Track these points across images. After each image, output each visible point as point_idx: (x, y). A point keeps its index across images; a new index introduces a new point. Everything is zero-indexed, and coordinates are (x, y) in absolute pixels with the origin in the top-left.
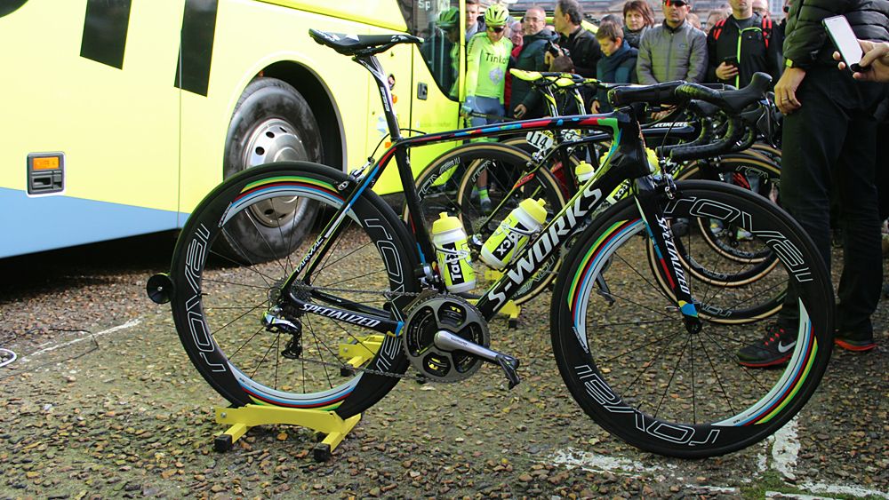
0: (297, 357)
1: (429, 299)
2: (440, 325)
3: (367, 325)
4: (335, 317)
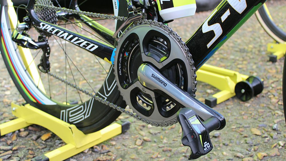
0: (47, 72)
1: (136, 25)
2: (145, 58)
3: (88, 48)
4: (63, 37)
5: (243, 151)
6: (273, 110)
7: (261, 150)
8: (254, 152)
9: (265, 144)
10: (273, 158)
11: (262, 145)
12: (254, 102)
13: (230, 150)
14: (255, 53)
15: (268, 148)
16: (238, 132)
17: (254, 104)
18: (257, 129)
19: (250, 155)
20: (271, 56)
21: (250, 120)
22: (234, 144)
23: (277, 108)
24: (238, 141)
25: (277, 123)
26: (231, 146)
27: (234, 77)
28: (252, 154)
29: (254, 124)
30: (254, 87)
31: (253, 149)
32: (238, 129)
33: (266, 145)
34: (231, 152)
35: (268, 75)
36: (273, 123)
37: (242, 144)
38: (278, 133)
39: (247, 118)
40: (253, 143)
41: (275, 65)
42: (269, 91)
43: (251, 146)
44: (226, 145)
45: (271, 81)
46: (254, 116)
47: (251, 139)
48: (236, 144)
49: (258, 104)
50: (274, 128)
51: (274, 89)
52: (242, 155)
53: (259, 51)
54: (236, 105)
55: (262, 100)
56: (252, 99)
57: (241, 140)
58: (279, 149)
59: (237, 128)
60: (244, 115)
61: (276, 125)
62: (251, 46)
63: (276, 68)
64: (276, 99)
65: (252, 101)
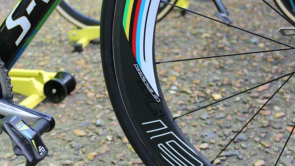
5: (71, 157)
6: (93, 105)
7: (90, 151)
8: (83, 155)
9: (92, 143)
10: (104, 155)
11: (90, 145)
12: (69, 101)
13: (57, 160)
14: (56, 45)
15: (97, 147)
16: (60, 138)
17: (70, 103)
18: (80, 129)
19: (80, 159)
20: (75, 45)
21: (70, 122)
22: (59, 153)
23: (96, 102)
24: (62, 148)
25: (100, 118)
26: (57, 156)
27: (39, 77)
28: (82, 157)
29: (75, 125)
30: (66, 84)
31: (81, 152)
32: (59, 134)
33: (94, 144)
34: (58, 162)
35: (78, 68)
36: (96, 119)
37: (67, 150)
38: (103, 129)
39: (66, 121)
40: (79, 146)
41: (83, 55)
42: (83, 86)
43: (79, 149)
44: (50, 155)
45: (82, 74)
46: (73, 116)
47: (76, 141)
48: (61, 152)
49: (74, 102)
50: (98, 124)
51: (87, 82)
52: (71, 162)
53: (60, 41)
54: (49, 109)
55: (77, 97)
56: (66, 99)
57: (65, 146)
58: (108, 145)
59: (57, 134)
60: (61, 118)
61: (99, 120)
62: (49, 37)
63: (84, 58)
64: (92, 92)
65: (67, 101)
